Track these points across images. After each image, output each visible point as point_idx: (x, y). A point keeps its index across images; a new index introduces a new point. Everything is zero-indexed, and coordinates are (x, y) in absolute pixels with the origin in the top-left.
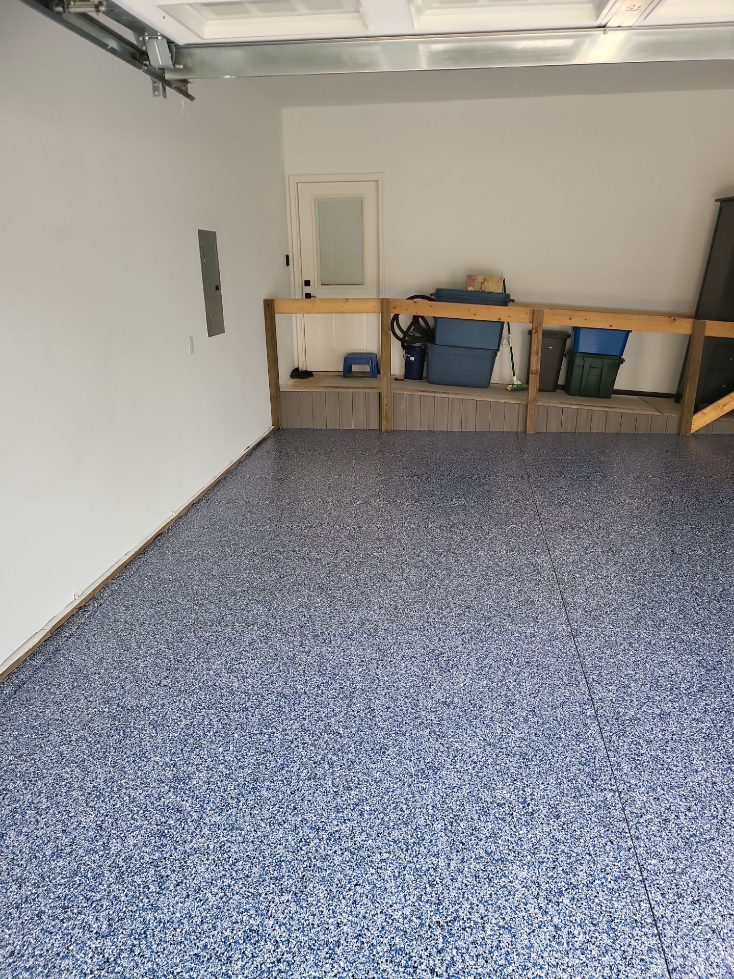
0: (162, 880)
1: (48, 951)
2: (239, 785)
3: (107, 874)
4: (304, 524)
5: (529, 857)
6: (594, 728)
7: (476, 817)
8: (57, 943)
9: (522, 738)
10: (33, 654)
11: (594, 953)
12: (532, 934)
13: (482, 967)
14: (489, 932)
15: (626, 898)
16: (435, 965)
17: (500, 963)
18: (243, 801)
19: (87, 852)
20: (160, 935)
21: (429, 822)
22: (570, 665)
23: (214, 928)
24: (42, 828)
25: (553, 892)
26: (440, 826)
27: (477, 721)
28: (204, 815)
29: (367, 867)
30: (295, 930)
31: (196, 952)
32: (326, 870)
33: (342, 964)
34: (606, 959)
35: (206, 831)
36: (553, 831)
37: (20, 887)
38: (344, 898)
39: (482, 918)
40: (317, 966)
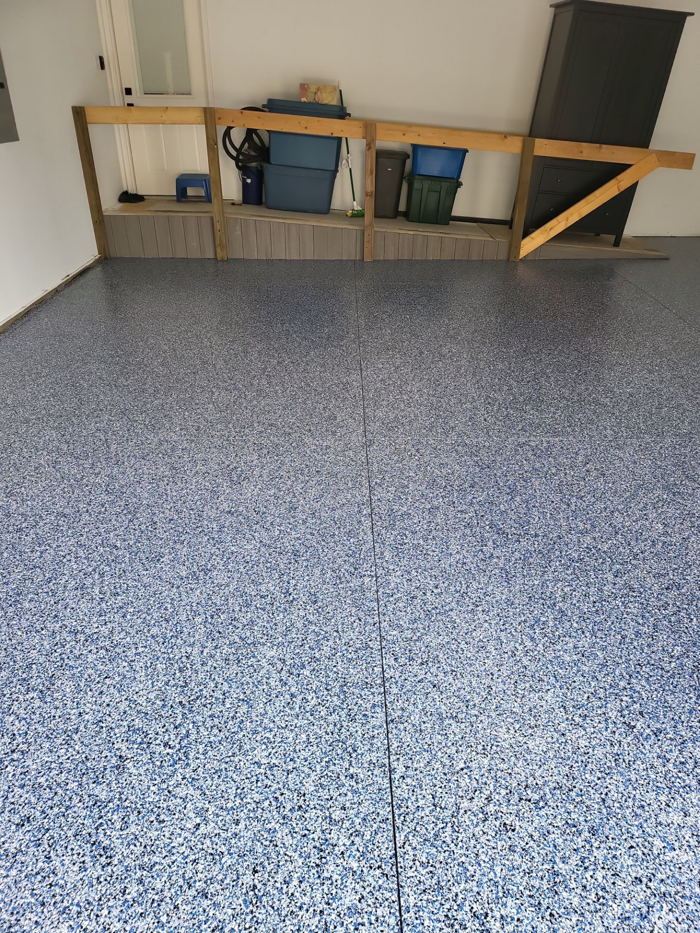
5: (280, 639)
6: (367, 524)
7: (238, 608)
9: (297, 538)
11: (322, 713)
12: (268, 704)
13: (215, 736)
14: (228, 706)
15: (362, 665)
16: (170, 739)
17: (233, 730)
21: (190, 617)
22: (357, 471)
25: (296, 666)
26: (201, 619)
27: (258, 526)
29: (120, 661)
30: (35, 723)
32: (77, 668)
33: (77, 748)
34: (334, 718)
36: (308, 614)
38: (91, 690)
39: (224, 694)
40: (52, 752)
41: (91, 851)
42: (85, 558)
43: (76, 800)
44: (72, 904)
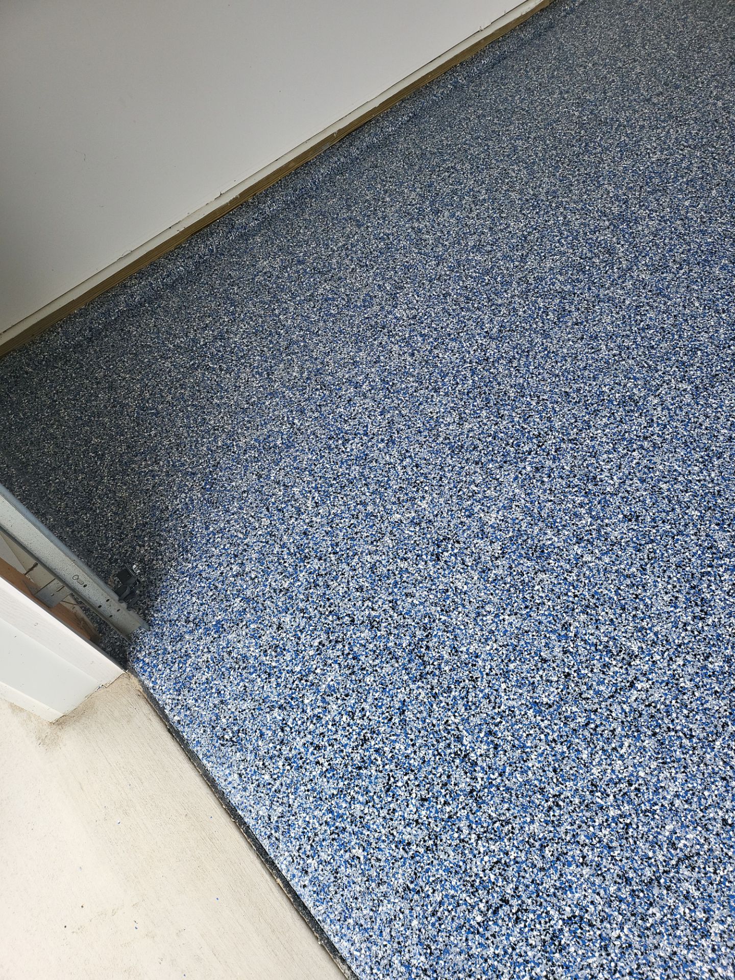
0: (563, 313)
1: (442, 328)
2: (689, 250)
3: (514, 285)
8: (451, 325)
18: (686, 268)
19: (505, 257)
20: (541, 360)
23: (595, 378)
24: (473, 218)
28: (635, 268)
30: (678, 420)
31: (567, 390)
33: (713, 475)
35: (629, 284)
37: (438, 265)
40: (684, 462)
41: (688, 593)
43: (691, 530)
44: (650, 629)
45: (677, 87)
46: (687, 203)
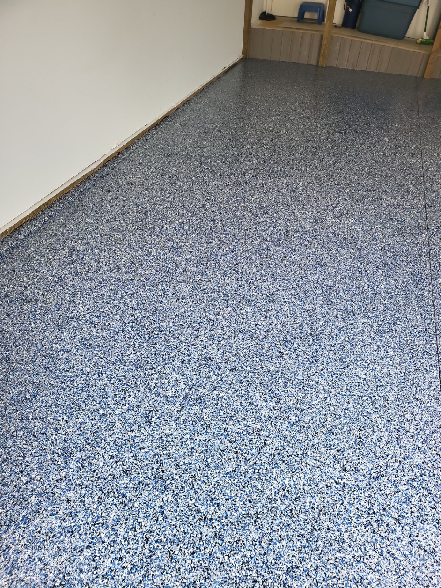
0: (165, 291)
1: (106, 311)
2: (207, 256)
3: (136, 284)
4: (257, 122)
5: (369, 314)
6: (426, 258)
7: (342, 291)
8: (112, 309)
9: (378, 258)
10: (94, 173)
11: (397, 361)
12: (363, 347)
13: (332, 356)
14: (339, 342)
15: (423, 341)
16: (307, 350)
17: (343, 356)
18: (209, 263)
19: (126, 272)
20: (163, 314)
21: (313, 289)
22: (419, 223)
23: (191, 315)
24: (102, 258)
25: (380, 331)
26: (319, 292)
27: (352, 245)
28: (188, 266)
29: (275, 303)
30: (233, 323)
31: (181, 323)
32: (252, 301)
33: (256, 341)
34: (403, 365)
35: (189, 273)
36: (386, 304)
37: (92, 282)
38: (261, 314)
39: (336, 335)
40: (243, 340)
41: (269, 394)
42: (250, 243)
43: (258, 367)
45: (175, 194)
46: (198, 238)
